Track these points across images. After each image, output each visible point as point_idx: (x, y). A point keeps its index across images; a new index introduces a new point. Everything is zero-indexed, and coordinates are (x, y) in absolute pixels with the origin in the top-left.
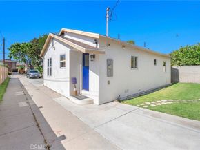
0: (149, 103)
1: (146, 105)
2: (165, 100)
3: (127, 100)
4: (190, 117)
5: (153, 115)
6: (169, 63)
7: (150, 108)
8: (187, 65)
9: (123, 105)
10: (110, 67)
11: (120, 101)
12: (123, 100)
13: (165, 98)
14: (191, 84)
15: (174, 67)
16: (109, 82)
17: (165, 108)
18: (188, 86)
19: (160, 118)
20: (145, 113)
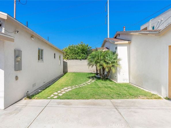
0: (56, 93)
1: (55, 95)
2: (66, 88)
3: (36, 94)
4: (87, 98)
5: (65, 104)
6: (62, 57)
7: (59, 98)
8: (72, 59)
9: (34, 101)
10: (18, 59)
11: (30, 97)
12: (33, 96)
13: (66, 86)
14: (74, 73)
15: (65, 60)
16: (17, 78)
17: (70, 95)
18: (74, 74)
19: (71, 104)
20: (59, 103)
